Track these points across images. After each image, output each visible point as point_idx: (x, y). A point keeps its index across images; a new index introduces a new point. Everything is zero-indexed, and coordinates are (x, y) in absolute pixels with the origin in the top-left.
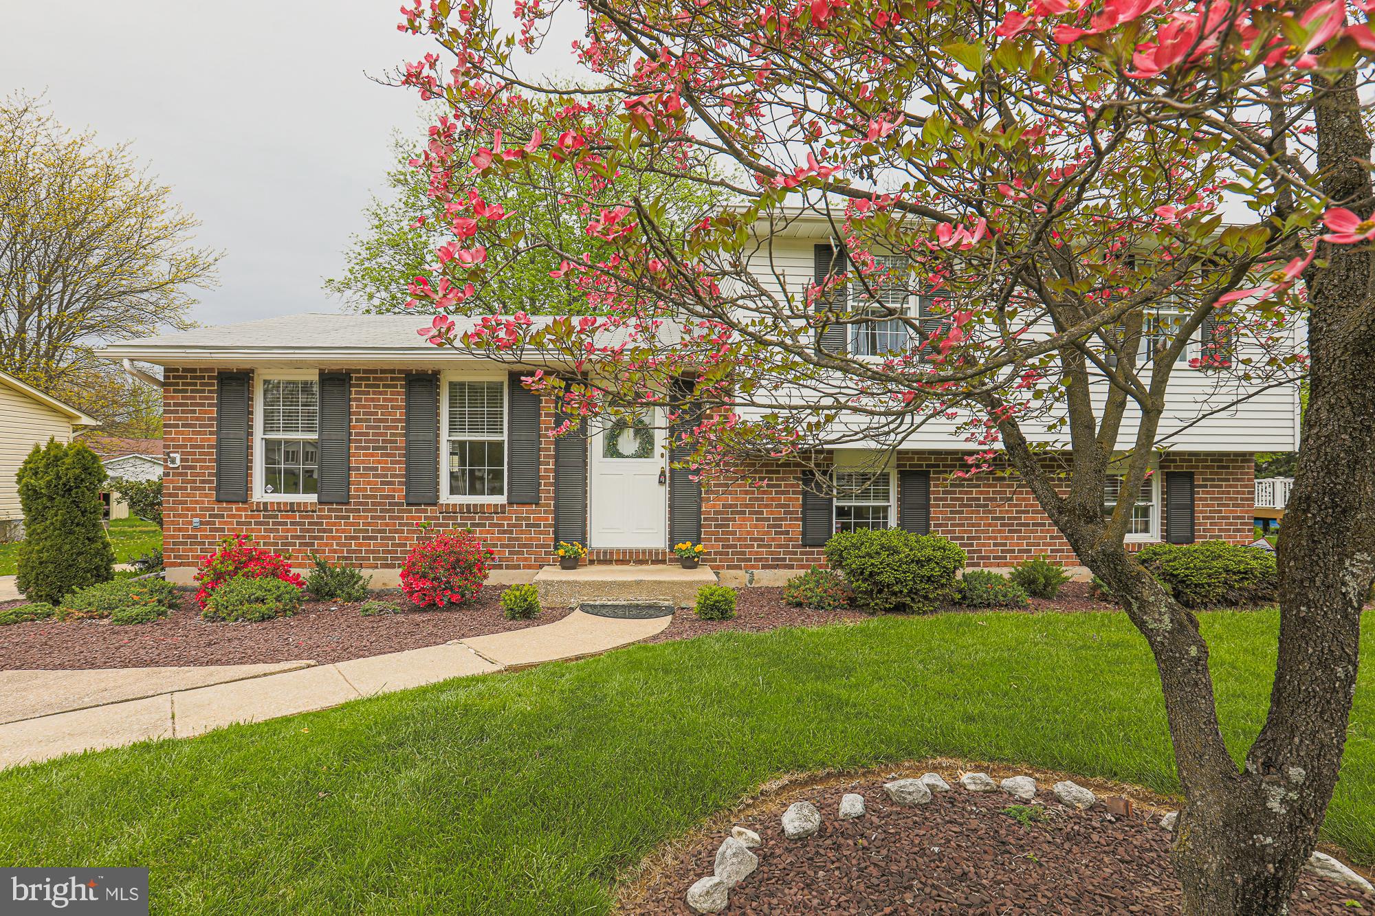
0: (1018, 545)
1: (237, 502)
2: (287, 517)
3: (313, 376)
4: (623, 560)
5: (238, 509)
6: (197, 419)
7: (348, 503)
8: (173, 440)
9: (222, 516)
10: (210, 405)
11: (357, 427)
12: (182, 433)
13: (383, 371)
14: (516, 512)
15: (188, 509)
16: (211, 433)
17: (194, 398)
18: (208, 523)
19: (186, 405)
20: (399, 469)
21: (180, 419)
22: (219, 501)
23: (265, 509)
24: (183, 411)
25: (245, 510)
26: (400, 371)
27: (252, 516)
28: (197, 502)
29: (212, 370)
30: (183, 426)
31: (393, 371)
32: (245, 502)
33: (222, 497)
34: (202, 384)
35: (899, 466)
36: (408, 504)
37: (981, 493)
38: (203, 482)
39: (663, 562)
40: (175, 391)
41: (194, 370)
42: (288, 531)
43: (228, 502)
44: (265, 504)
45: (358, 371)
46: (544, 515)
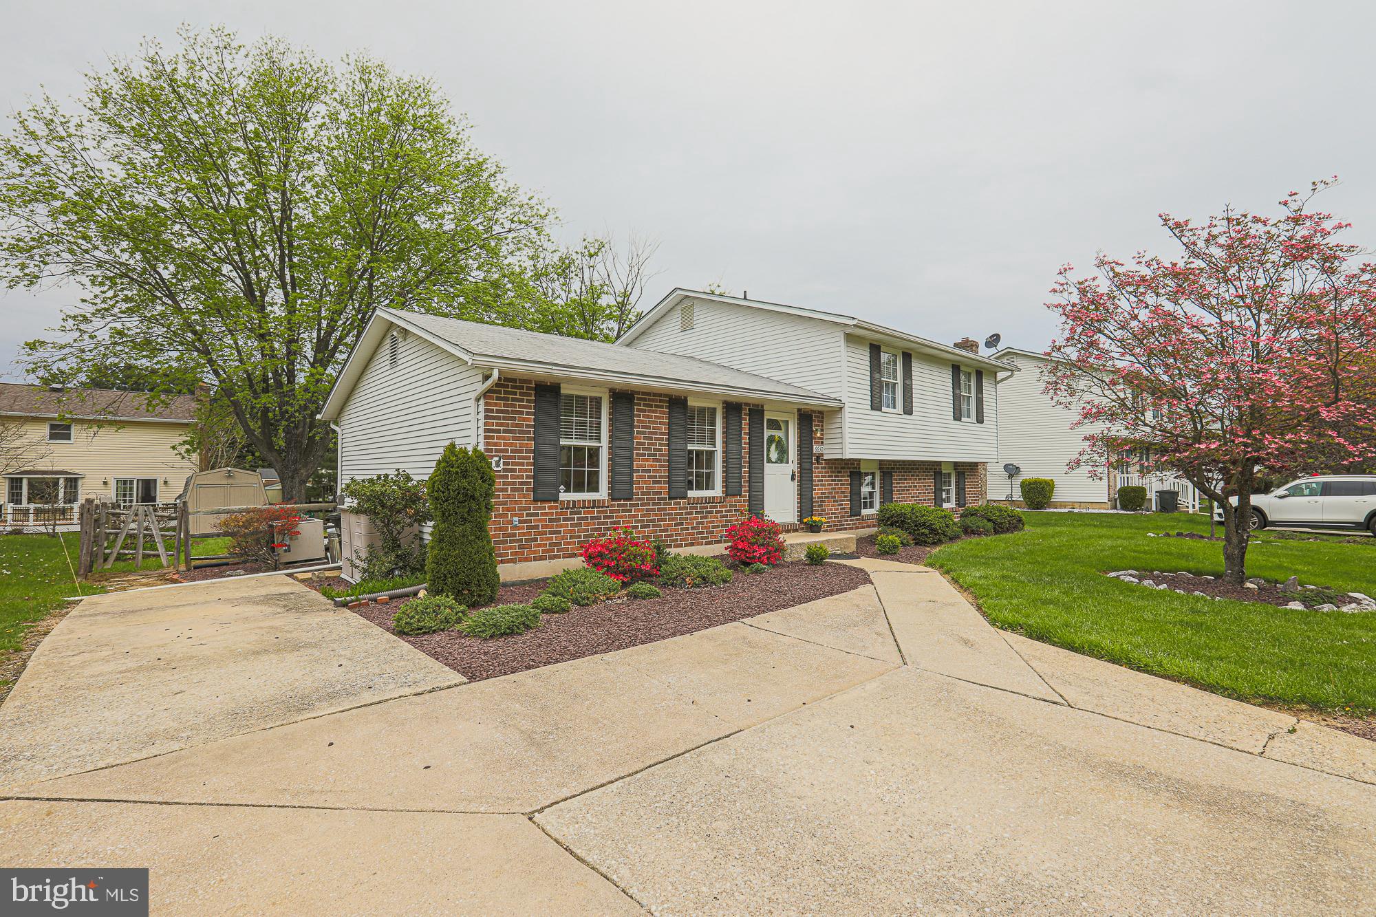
1: (549, 501)
2: (588, 512)
5: (550, 508)
6: (517, 425)
7: (631, 499)
8: (495, 444)
9: (537, 515)
10: (528, 413)
11: (639, 438)
12: (504, 438)
13: (655, 395)
14: (730, 501)
15: (508, 510)
16: (529, 439)
17: (514, 406)
18: (526, 522)
19: (507, 412)
20: (664, 471)
21: (502, 424)
22: (535, 500)
23: (574, 507)
24: (505, 418)
25: (556, 508)
26: (666, 396)
27: (561, 514)
28: (516, 503)
29: (529, 381)
30: (505, 431)
31: (660, 395)
32: (556, 501)
34: (521, 394)
35: (880, 468)
36: (670, 498)
38: (521, 484)
40: (498, 398)
41: (514, 380)
42: (588, 524)
43: (542, 501)
44: (574, 502)
45: (638, 393)
46: (744, 502)
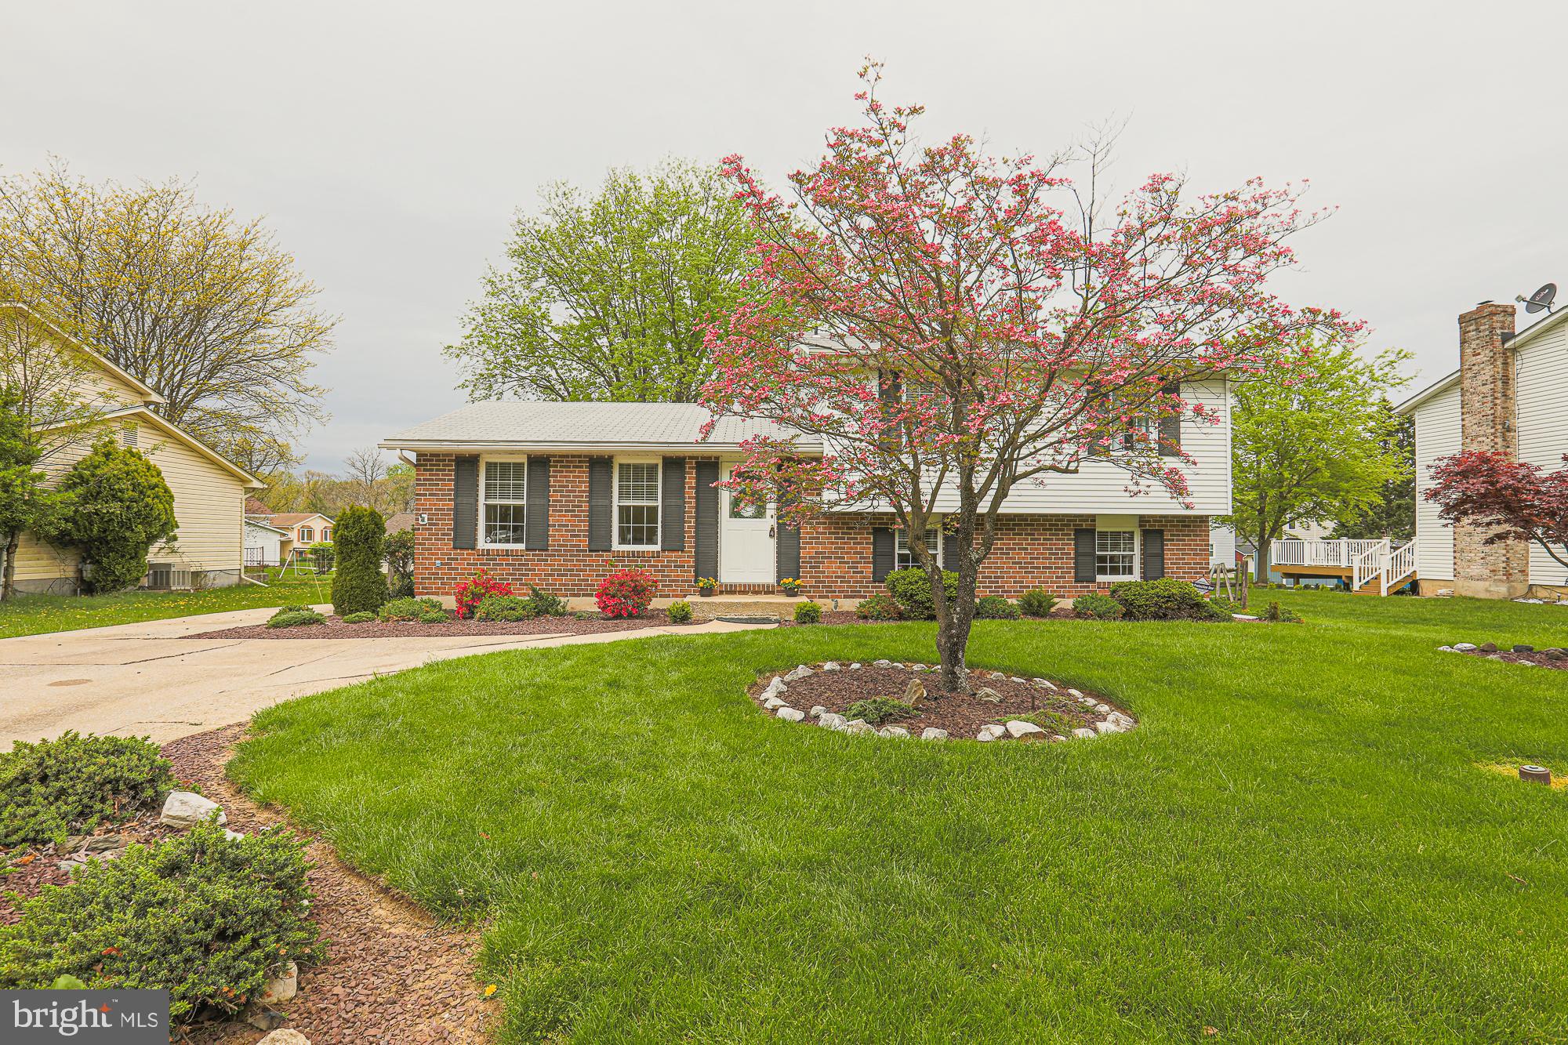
0: (1032, 582)
1: (467, 549)
2: (504, 560)
3: (524, 460)
4: (744, 592)
5: (468, 554)
6: (440, 490)
7: (547, 550)
8: (422, 505)
9: (457, 559)
10: (449, 480)
11: (554, 496)
12: (429, 500)
13: (573, 456)
14: (667, 557)
15: (432, 554)
16: (450, 500)
17: (438, 474)
18: (447, 564)
19: (432, 479)
20: (584, 526)
21: (427, 490)
22: (455, 548)
23: (488, 555)
24: (430, 484)
25: (473, 554)
26: (585, 456)
27: (478, 559)
28: (439, 549)
29: (451, 455)
30: (430, 495)
31: (580, 456)
32: (473, 549)
33: (457, 545)
34: (444, 465)
35: (943, 525)
36: (590, 551)
37: (1004, 544)
38: (443, 534)
39: (773, 593)
40: (425, 470)
41: (438, 455)
42: (504, 570)
43: (461, 549)
44: (488, 550)
45: (555, 456)
46: (688, 557)
